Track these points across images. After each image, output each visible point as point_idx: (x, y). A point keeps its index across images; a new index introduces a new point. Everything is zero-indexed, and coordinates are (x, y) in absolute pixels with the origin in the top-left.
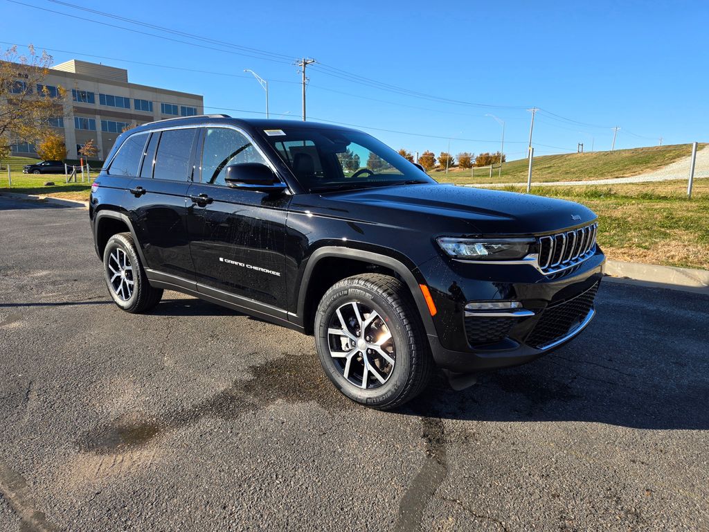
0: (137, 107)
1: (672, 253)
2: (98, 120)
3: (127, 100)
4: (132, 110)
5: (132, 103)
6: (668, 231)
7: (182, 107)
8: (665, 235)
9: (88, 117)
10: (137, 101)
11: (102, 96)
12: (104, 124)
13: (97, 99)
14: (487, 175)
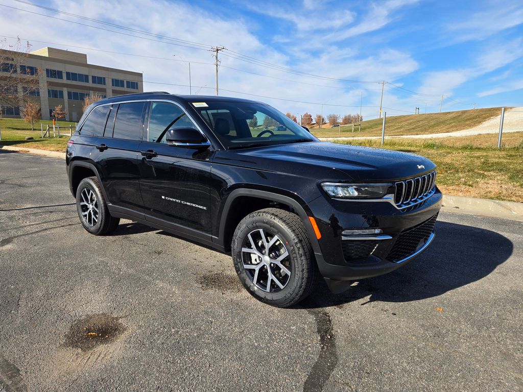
0: (94, 82)
1: (489, 189)
2: (65, 92)
3: (87, 77)
4: (90, 84)
5: (90, 79)
6: (486, 173)
8: (484, 176)
9: (58, 89)
10: (94, 77)
11: (68, 74)
12: (69, 93)
13: (64, 76)
14: (351, 131)
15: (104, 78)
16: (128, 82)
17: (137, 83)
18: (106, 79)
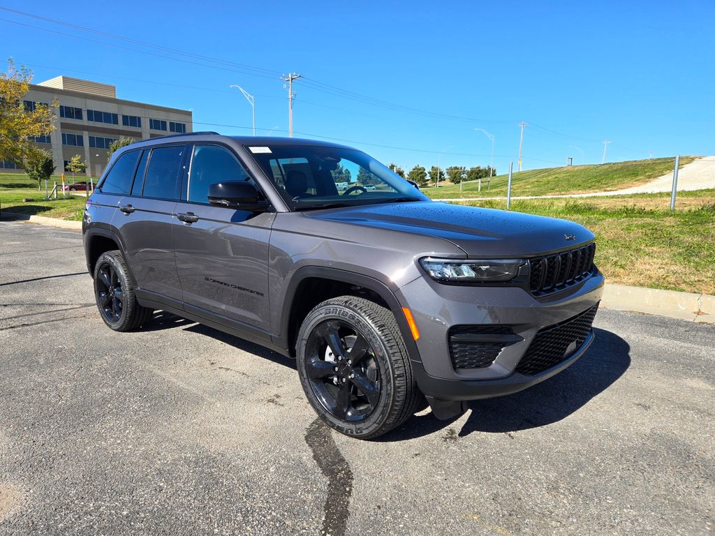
0: (125, 123)
2: (86, 136)
3: (115, 116)
4: (120, 126)
5: (120, 119)
7: (171, 123)
9: (77, 133)
10: (125, 118)
11: (89, 112)
12: (91, 139)
13: (85, 115)
15: (139, 118)
17: (184, 125)
18: (142, 119)
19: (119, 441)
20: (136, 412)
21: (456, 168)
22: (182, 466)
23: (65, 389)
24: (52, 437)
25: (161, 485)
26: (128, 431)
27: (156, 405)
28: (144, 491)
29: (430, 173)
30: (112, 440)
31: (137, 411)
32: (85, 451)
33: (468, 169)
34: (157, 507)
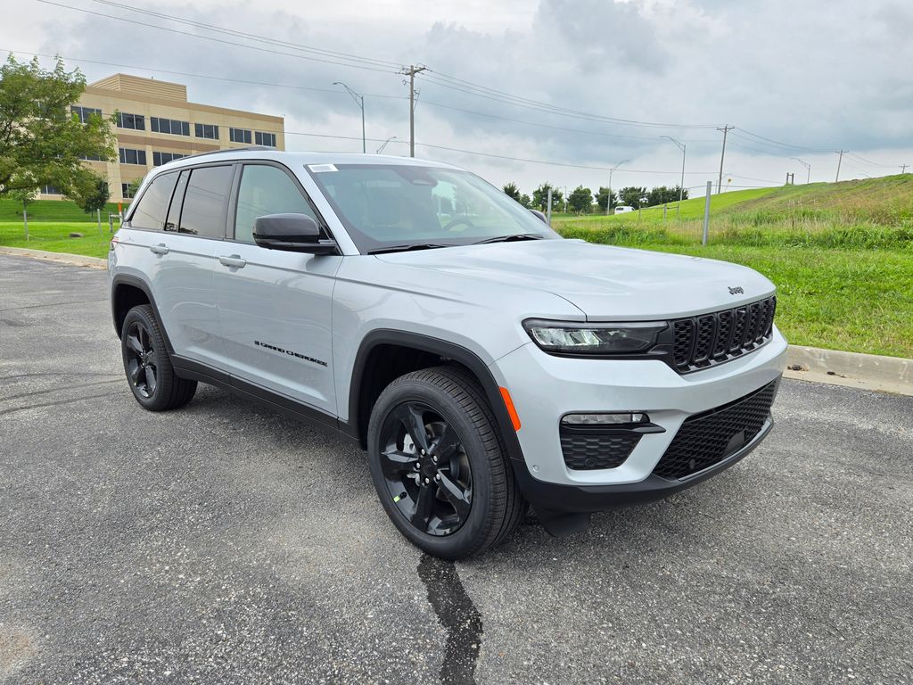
0: (199, 134)
2: (150, 152)
3: (186, 125)
4: (192, 138)
5: (192, 129)
7: (256, 133)
9: (138, 147)
10: (198, 126)
11: (153, 120)
12: (156, 155)
13: (148, 124)
15: (216, 128)
16: (258, 134)
17: (274, 136)
18: (219, 128)
19: (167, 568)
20: (192, 526)
21: (633, 189)
22: (248, 607)
23: (103, 491)
24: (81, 560)
25: (219, 633)
26: (179, 554)
27: (219, 516)
28: (194, 642)
29: (596, 196)
30: (158, 565)
31: (194, 524)
32: (122, 581)
33: (649, 190)
34: (211, 666)
